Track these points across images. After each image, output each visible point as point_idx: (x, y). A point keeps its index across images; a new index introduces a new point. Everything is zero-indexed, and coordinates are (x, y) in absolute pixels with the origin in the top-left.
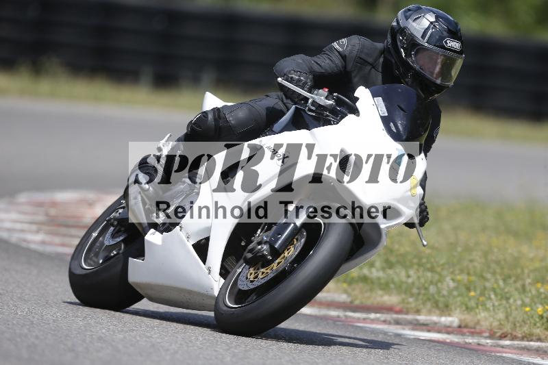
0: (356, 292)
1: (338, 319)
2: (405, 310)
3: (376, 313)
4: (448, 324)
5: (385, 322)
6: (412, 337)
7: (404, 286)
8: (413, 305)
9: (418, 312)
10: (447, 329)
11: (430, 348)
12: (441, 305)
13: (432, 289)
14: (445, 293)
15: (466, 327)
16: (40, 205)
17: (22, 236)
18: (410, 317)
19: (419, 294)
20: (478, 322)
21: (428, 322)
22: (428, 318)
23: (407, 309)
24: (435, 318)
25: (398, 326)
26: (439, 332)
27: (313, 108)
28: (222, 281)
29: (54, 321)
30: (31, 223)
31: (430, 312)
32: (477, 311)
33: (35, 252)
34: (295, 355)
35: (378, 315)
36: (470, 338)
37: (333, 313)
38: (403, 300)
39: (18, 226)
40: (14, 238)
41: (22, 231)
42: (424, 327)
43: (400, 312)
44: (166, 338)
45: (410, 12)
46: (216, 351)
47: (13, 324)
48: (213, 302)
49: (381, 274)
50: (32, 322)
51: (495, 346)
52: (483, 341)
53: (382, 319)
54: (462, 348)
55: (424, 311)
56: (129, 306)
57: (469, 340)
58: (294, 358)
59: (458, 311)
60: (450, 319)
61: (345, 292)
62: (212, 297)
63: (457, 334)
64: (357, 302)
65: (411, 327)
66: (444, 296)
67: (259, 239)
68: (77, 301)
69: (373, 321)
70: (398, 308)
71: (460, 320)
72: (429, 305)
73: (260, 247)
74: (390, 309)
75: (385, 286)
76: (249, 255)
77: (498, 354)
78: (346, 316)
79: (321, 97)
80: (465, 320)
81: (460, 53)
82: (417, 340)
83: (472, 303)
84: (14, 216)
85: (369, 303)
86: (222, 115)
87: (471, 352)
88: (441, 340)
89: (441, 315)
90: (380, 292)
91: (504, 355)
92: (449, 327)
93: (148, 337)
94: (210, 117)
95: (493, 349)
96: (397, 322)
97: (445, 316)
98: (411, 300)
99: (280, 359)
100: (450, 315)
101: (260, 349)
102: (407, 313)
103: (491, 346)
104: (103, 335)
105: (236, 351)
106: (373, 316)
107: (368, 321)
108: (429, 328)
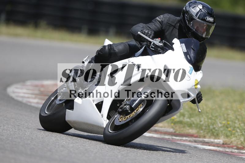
0: (177, 128)
1: (169, 140)
2: (199, 136)
3: (186, 137)
4: (218, 143)
5: (190, 141)
6: (202, 148)
7: (199, 126)
8: (202, 134)
9: (205, 137)
10: (218, 145)
11: (210, 153)
12: (215, 134)
13: (211, 127)
14: (217, 129)
15: (226, 144)
16: (36, 86)
17: (28, 100)
18: (201, 139)
19: (205, 129)
20: (231, 142)
21: (209, 142)
22: (209, 140)
23: (200, 136)
24: (212, 140)
25: (196, 143)
26: (214, 146)
27: (153, 47)
28: (108, 121)
29: (42, 138)
30: (32, 94)
31: (210, 137)
32: (231, 137)
33: (34, 107)
34: (149, 155)
35: (187, 138)
36: (228, 149)
37: (167, 137)
38: (198, 131)
39: (27, 95)
40: (25, 101)
41: (28, 98)
42: (207, 144)
43: (196, 137)
44: (92, 147)
45: (192, 4)
46: (114, 153)
47: (24, 139)
48: (103, 130)
49: (188, 120)
50: (32, 138)
51: (239, 153)
52: (234, 151)
53: (189, 140)
54: (224, 153)
55: (207, 137)
56: (65, 132)
57: (227, 150)
58: (149, 156)
59: (223, 137)
60: (219, 140)
61: (172, 128)
62: (102, 128)
63: (222, 147)
64: (177, 132)
65: (201, 144)
66: (216, 130)
67: (125, 103)
68: (43, 129)
69: (185, 141)
70: (196, 135)
71: (224, 141)
72: (209, 134)
73: (125, 106)
74: (192, 136)
75: (190, 125)
76: (120, 110)
77: (240, 157)
78: (172, 138)
79: (157, 42)
80: (226, 141)
81: (213, 23)
82: (204, 149)
83: (229, 134)
84: (25, 91)
85: (182, 132)
86: (112, 47)
87: (228, 155)
88: (215, 150)
89: (215, 139)
90: (188, 128)
91: (243, 157)
92: (218, 144)
93: (84, 146)
94: (107, 48)
95: (238, 154)
96: (195, 142)
97: (217, 139)
98: (202, 132)
99: (143, 157)
100: (219, 139)
101: (134, 152)
102: (200, 137)
103: (237, 153)
104: (64, 145)
105: (123, 153)
106: (184, 138)
107: (182, 141)
108: (210, 144)
